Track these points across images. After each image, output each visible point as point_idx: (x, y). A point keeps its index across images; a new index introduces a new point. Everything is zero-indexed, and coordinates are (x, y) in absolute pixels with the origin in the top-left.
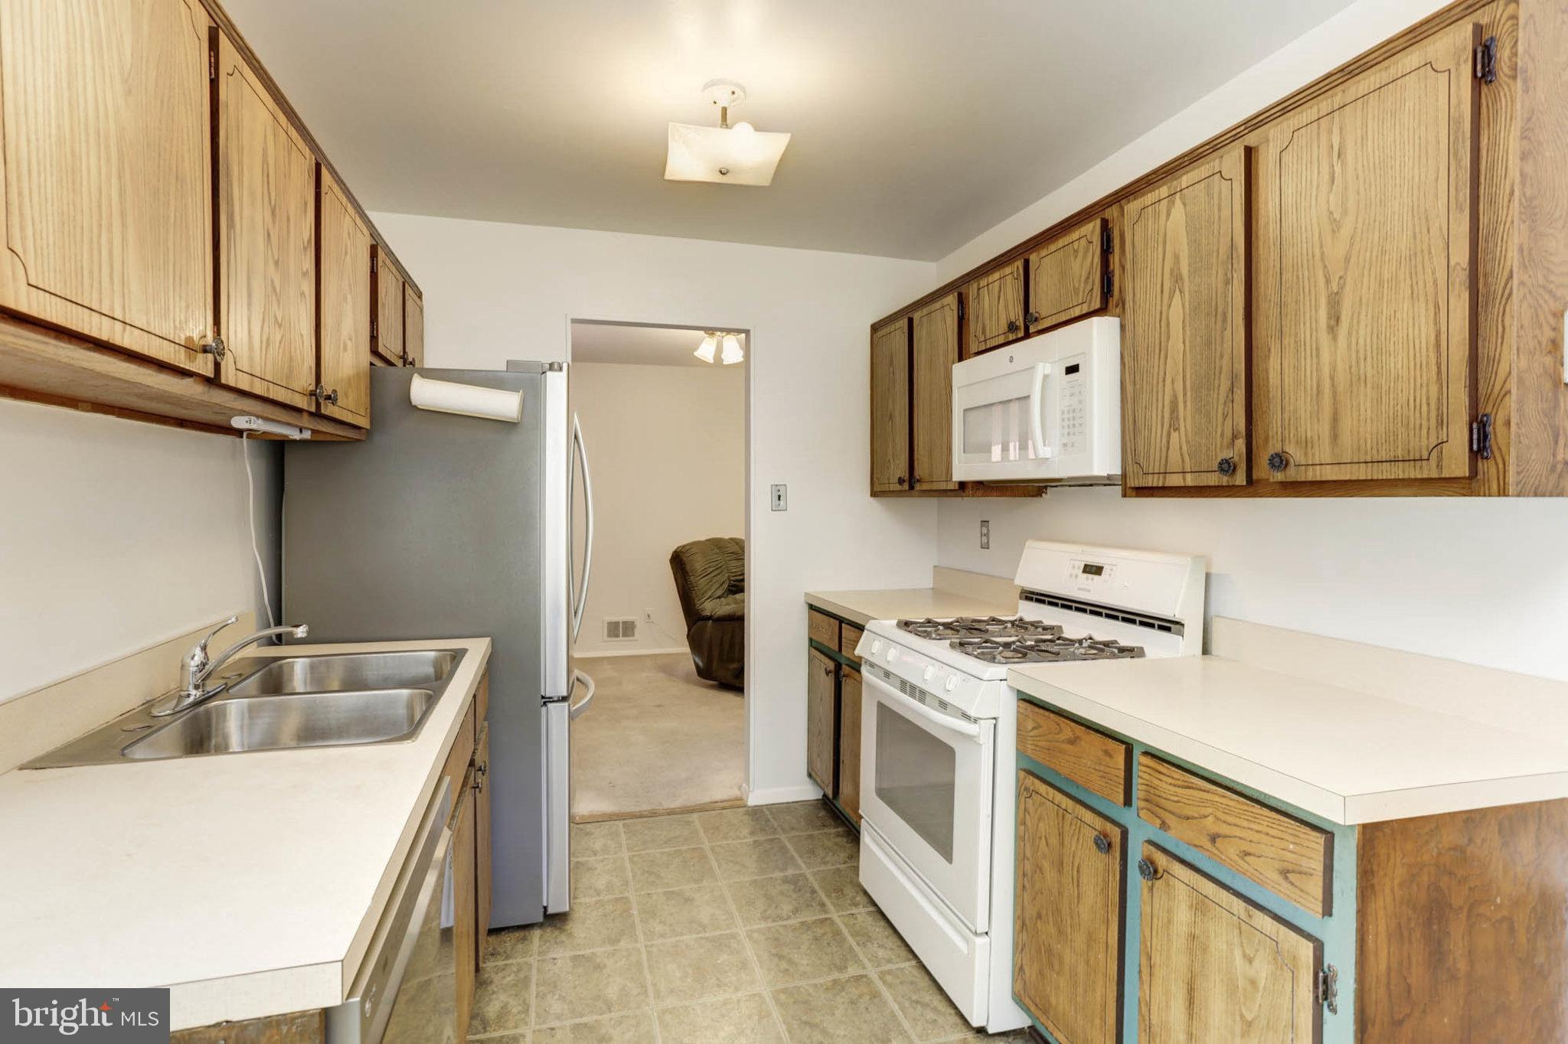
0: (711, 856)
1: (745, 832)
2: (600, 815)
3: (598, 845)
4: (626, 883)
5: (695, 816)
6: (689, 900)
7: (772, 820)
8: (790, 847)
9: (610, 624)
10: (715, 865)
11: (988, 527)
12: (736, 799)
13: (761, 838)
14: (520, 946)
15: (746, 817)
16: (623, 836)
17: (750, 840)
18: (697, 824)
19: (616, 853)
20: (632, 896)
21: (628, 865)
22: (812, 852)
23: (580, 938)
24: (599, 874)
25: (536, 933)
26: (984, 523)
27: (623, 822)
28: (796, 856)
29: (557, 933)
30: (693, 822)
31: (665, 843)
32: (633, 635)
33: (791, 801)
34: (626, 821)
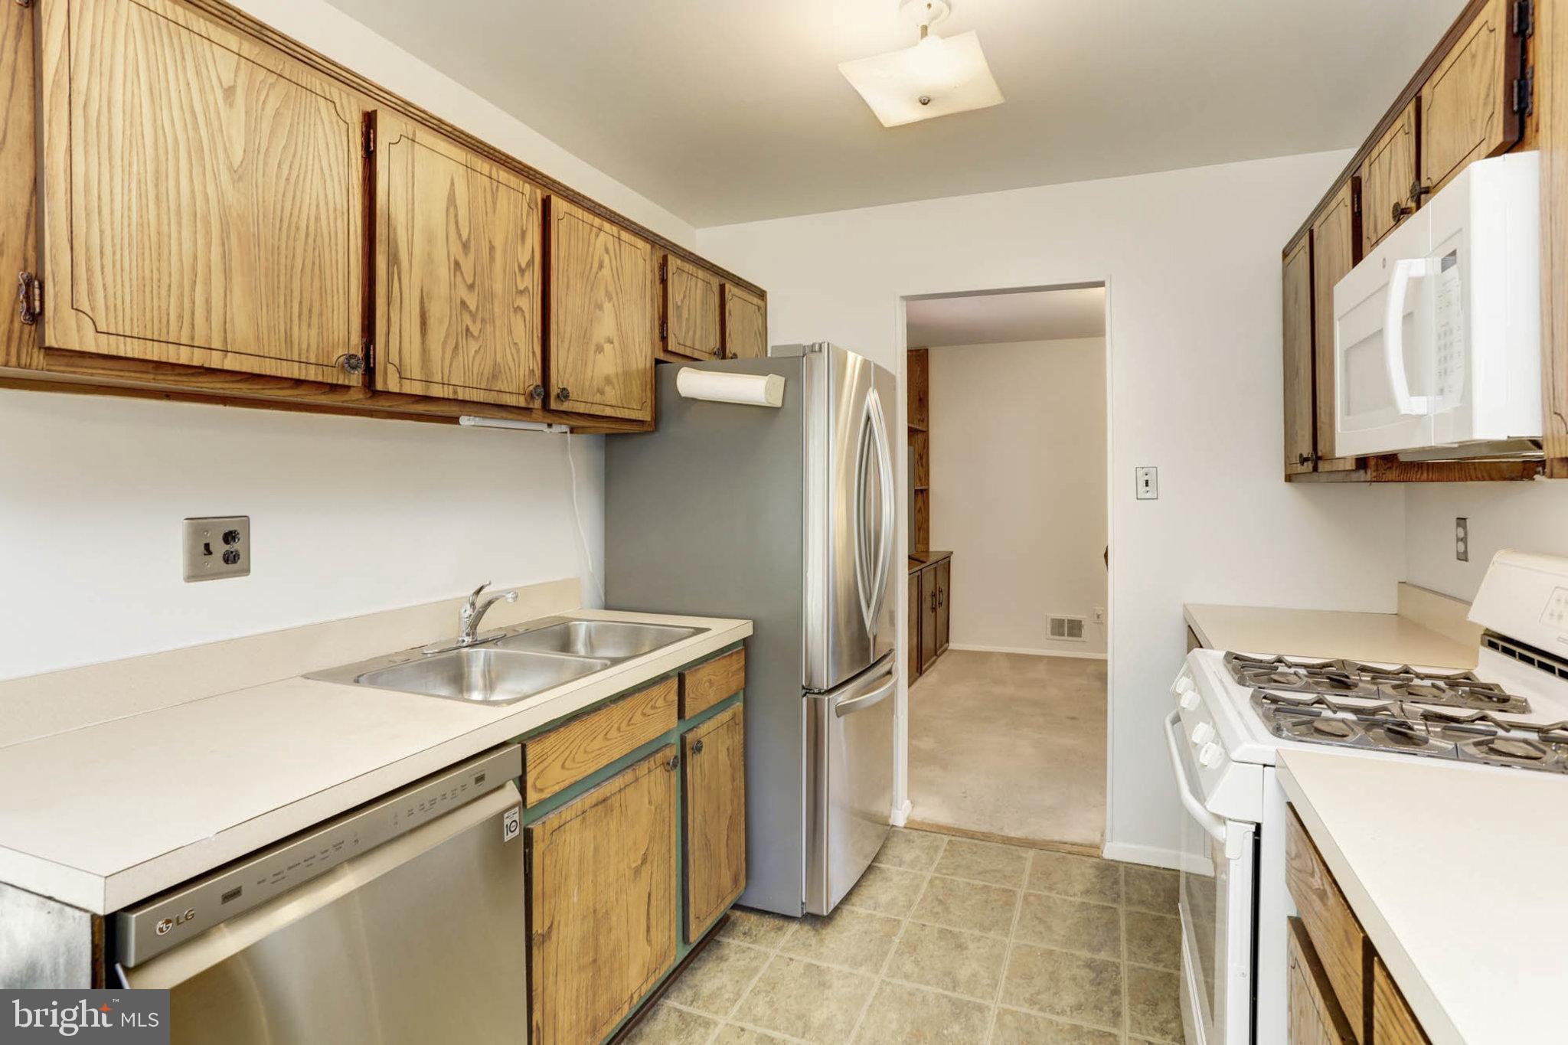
0: (1019, 904)
1: (1079, 887)
2: (929, 824)
3: (908, 857)
4: (909, 907)
5: (1031, 854)
6: (961, 947)
7: (1122, 883)
8: (1123, 924)
9: (1053, 620)
10: (1017, 915)
11: (1465, 528)
12: (1091, 846)
13: (1093, 901)
14: (773, 934)
15: (1091, 871)
16: (941, 854)
17: (1078, 899)
18: (1028, 865)
19: (921, 870)
20: (905, 922)
21: (925, 885)
22: (1149, 940)
23: (827, 947)
24: (890, 887)
25: (794, 927)
26: (1461, 521)
27: (950, 838)
28: (1123, 936)
29: (811, 933)
30: (1026, 859)
31: (980, 873)
32: (1080, 636)
33: (1162, 866)
34: (953, 838)
